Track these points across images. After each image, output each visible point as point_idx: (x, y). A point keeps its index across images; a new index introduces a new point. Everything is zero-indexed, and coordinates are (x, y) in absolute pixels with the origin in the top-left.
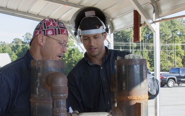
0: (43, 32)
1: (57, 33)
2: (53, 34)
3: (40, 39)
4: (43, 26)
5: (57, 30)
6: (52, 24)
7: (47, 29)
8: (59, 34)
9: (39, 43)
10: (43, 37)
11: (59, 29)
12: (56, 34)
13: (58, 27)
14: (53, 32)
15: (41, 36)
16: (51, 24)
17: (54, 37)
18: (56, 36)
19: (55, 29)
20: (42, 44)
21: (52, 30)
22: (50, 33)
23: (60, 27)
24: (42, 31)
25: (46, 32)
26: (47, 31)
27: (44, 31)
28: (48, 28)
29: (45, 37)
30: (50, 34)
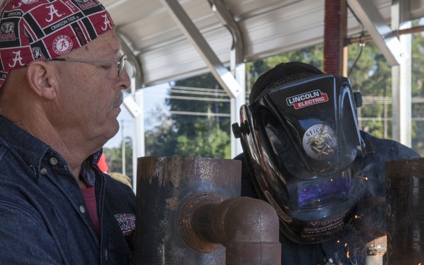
0: (38, 49)
1: (87, 35)
2: (75, 46)
3: (35, 80)
4: (28, 27)
5: (83, 28)
6: (56, 11)
7: (46, 36)
8: (93, 37)
9: (40, 93)
10: (43, 67)
11: (85, 21)
12: (83, 42)
13: (80, 15)
14: (73, 38)
15: (38, 69)
16: (51, 14)
17: (80, 54)
18: (87, 49)
19: (75, 26)
20: (49, 92)
21: (65, 32)
22: (62, 45)
23: (87, 12)
24: (32, 46)
25: (50, 48)
26: (50, 41)
27: (39, 44)
28: (48, 31)
29: (51, 67)
30: (64, 49)
